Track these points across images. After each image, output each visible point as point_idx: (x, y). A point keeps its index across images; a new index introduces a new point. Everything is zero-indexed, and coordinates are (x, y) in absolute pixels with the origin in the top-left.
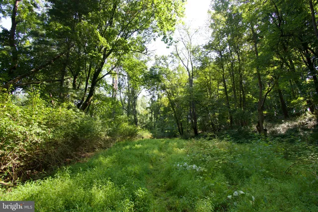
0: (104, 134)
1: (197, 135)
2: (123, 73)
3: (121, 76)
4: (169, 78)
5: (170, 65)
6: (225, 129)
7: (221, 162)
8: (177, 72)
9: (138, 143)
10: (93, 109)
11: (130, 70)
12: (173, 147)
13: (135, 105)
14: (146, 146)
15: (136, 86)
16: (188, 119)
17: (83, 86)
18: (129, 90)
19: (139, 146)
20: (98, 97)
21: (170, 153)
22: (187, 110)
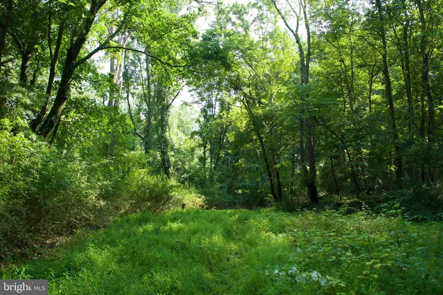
0: (93, 196)
1: (314, 202)
2: (135, 45)
3: (131, 55)
4: (249, 60)
5: (252, 28)
6: (385, 188)
7: (378, 265)
8: (269, 45)
9: (174, 220)
10: (64, 133)
11: (154, 38)
12: (259, 230)
13: (163, 124)
14: (193, 225)
15: (168, 78)
16: (294, 161)
17: (43, 79)
18: (149, 87)
19: (175, 226)
20: (77, 104)
21: (252, 244)
22: (293, 141)
